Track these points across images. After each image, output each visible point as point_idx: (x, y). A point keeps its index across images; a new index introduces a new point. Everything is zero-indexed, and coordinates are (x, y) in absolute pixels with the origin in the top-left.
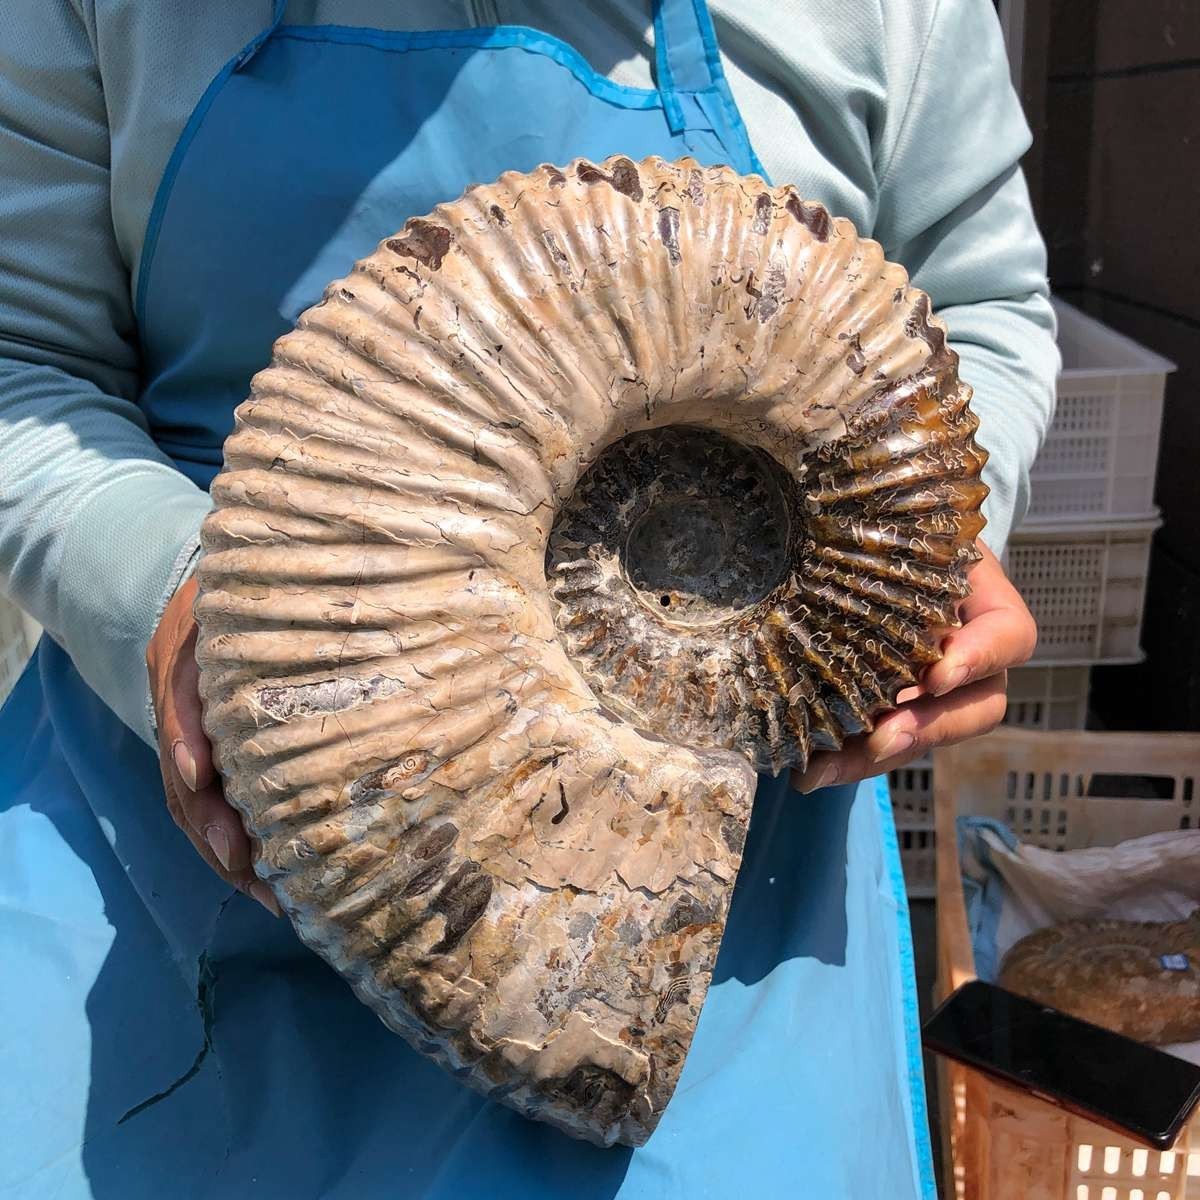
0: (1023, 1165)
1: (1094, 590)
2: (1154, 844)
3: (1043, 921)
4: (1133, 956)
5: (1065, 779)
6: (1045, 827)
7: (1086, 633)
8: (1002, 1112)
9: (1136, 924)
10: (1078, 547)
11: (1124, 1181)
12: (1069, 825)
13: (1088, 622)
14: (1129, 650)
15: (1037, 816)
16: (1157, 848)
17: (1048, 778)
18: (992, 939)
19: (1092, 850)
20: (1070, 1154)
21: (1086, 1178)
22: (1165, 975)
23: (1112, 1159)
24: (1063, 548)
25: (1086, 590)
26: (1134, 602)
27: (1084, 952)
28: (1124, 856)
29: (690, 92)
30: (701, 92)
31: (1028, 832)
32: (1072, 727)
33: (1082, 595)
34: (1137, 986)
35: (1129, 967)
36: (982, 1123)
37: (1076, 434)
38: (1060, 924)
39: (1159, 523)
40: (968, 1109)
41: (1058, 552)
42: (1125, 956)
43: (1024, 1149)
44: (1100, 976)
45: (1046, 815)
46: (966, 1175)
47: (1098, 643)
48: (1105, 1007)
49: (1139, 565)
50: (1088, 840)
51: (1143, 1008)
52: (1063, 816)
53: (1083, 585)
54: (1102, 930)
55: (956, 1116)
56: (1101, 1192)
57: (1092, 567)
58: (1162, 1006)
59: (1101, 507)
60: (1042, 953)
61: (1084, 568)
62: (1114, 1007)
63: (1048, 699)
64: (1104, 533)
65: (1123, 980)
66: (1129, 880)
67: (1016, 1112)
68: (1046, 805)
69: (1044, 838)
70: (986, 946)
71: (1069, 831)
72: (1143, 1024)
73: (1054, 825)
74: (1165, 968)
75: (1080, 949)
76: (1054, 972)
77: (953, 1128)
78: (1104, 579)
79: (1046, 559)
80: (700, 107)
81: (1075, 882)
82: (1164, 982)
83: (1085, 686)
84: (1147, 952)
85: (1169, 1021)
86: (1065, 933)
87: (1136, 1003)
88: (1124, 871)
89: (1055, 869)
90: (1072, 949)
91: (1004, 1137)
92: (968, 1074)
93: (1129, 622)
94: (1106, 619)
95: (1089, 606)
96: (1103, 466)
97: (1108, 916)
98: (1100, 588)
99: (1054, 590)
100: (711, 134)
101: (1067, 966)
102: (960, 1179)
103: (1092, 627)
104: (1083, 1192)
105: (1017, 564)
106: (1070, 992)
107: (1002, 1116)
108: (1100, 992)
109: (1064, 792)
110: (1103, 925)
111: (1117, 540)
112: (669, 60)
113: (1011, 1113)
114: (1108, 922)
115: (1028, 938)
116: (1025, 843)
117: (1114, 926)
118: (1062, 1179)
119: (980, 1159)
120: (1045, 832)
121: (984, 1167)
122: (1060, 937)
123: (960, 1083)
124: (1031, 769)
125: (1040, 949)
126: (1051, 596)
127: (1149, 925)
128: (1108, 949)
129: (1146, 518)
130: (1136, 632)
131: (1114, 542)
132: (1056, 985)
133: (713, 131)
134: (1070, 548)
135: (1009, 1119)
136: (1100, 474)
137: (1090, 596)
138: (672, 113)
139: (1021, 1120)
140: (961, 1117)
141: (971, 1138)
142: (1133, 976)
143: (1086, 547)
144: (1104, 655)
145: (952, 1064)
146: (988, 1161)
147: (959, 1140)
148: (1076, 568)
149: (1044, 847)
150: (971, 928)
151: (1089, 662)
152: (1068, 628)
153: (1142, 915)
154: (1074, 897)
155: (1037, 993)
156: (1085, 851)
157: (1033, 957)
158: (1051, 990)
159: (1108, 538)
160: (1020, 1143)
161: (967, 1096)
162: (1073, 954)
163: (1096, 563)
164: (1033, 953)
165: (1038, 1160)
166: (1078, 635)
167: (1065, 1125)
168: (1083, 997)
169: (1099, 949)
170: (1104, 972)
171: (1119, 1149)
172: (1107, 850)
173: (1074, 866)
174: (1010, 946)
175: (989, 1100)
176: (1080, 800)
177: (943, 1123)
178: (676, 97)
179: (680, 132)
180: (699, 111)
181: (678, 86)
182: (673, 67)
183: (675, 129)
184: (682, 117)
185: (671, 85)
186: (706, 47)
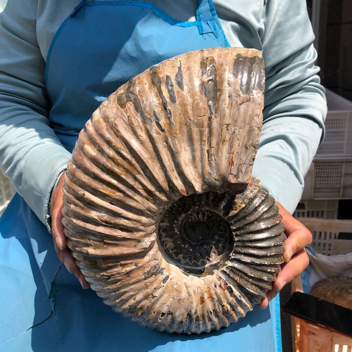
0: (317, 350)
1: (340, 177)
3: (324, 277)
5: (331, 233)
6: (324, 248)
7: (337, 190)
8: (311, 334)
10: (335, 164)
12: (332, 248)
13: (338, 186)
14: (350, 195)
15: (322, 245)
17: (326, 233)
18: (308, 281)
19: (339, 256)
20: (332, 347)
23: (345, 349)
24: (330, 164)
25: (337, 177)
27: (336, 286)
28: (349, 257)
29: (206, 21)
30: (209, 21)
31: (319, 249)
32: (333, 218)
33: (336, 179)
35: (350, 291)
36: (305, 337)
37: (335, 130)
38: (329, 277)
40: (300, 332)
41: (329, 165)
42: (349, 288)
43: (318, 345)
44: (341, 293)
45: (325, 244)
47: (341, 193)
48: (343, 303)
50: (337, 253)
52: (330, 245)
53: (337, 175)
54: (342, 280)
57: (339, 170)
59: (342, 152)
60: (323, 286)
61: (337, 170)
62: (346, 303)
63: (325, 210)
64: (343, 159)
65: (348, 295)
66: (350, 265)
67: (315, 333)
68: (325, 241)
69: (324, 251)
70: (306, 284)
71: (332, 249)
73: (327, 247)
75: (335, 285)
76: (327, 292)
77: (296, 338)
78: (343, 173)
79: (325, 167)
80: (209, 25)
81: (334, 265)
83: (337, 206)
86: (330, 280)
88: (350, 262)
89: (328, 261)
90: (333, 285)
91: (312, 341)
92: (301, 321)
93: (350, 187)
94: (344, 186)
95: (338, 182)
96: (343, 140)
97: (343, 276)
98: (342, 176)
99: (328, 177)
100: (212, 34)
101: (331, 290)
103: (339, 188)
105: (317, 169)
106: (332, 298)
108: (341, 298)
109: (330, 238)
110: (342, 278)
112: (200, 12)
113: (314, 334)
114: (344, 277)
115: (319, 281)
116: (318, 253)
117: (346, 279)
119: (304, 348)
120: (324, 250)
121: (305, 350)
122: (329, 282)
123: (298, 324)
124: (321, 231)
125: (323, 285)
126: (327, 179)
128: (343, 285)
131: (346, 162)
132: (327, 296)
133: (213, 32)
134: (333, 164)
135: (314, 335)
136: (342, 142)
137: (339, 179)
138: (200, 28)
139: (317, 336)
140: (298, 335)
141: (301, 341)
142: (351, 294)
143: (337, 164)
144: (342, 197)
145: (296, 318)
146: (307, 348)
147: (298, 342)
148: (335, 170)
149: (324, 254)
150: (302, 278)
151: (339, 199)
152: (332, 188)
154: (333, 269)
155: (322, 298)
156: (337, 256)
157: (320, 287)
158: (326, 297)
159: (344, 161)
160: (316, 343)
161: (301, 328)
162: (333, 287)
163: (341, 169)
164: (321, 286)
165: (322, 349)
166: (335, 190)
167: (331, 338)
168: (336, 299)
169: (341, 285)
170: (342, 292)
171: (347, 346)
172: (343, 255)
173: (333, 260)
174: (313, 284)
175: (307, 329)
176: (335, 240)
177: (293, 337)
178: (201, 23)
179: (202, 34)
180: (209, 27)
181: (202, 19)
182: (201, 14)
183: (201, 33)
184: (203, 29)
185: (200, 20)
186: (210, 6)
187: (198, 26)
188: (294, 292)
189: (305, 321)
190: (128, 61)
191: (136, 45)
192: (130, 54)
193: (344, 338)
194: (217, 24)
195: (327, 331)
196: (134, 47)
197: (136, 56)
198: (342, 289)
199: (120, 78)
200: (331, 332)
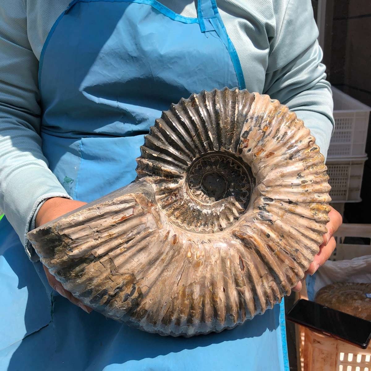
0: (322, 358)
1: (346, 179)
2: (364, 259)
3: (329, 283)
4: (357, 294)
7: (344, 193)
8: (316, 342)
9: (358, 284)
10: (341, 166)
11: (354, 364)
12: (337, 253)
13: (344, 189)
14: (357, 198)
16: (365, 260)
18: (313, 287)
19: (344, 261)
20: (337, 355)
21: (342, 363)
22: (367, 299)
23: (350, 357)
24: (336, 166)
25: (343, 179)
26: (358, 183)
27: (341, 292)
28: (355, 263)
29: (208, 18)
30: (211, 18)
33: (342, 181)
34: (358, 303)
35: (356, 297)
36: (310, 345)
37: (341, 130)
38: (334, 283)
39: (367, 159)
40: (305, 341)
42: (355, 293)
43: (323, 354)
44: (346, 300)
46: (304, 361)
47: (347, 196)
48: (348, 309)
49: (360, 171)
50: (343, 258)
51: (360, 310)
53: (343, 178)
54: (347, 285)
55: (301, 343)
56: (347, 367)
57: (346, 172)
58: (366, 309)
59: (348, 153)
61: (343, 172)
62: (351, 310)
64: (350, 161)
65: (354, 301)
66: (356, 270)
67: (320, 342)
70: (311, 290)
72: (360, 315)
74: (367, 297)
75: (340, 291)
76: (333, 298)
77: (300, 346)
79: (331, 169)
80: (211, 23)
81: (339, 271)
82: (367, 302)
83: (342, 210)
84: (361, 292)
85: (368, 314)
87: (358, 308)
88: (355, 267)
89: (333, 266)
90: (338, 291)
91: (316, 349)
92: (306, 330)
93: (357, 189)
94: (350, 188)
95: (344, 184)
96: (350, 140)
97: (348, 281)
98: (348, 179)
99: (333, 179)
100: (214, 32)
101: (336, 296)
102: (302, 362)
103: (345, 191)
104: (341, 367)
106: (337, 304)
107: (316, 343)
108: (346, 305)
110: (348, 284)
111: (353, 164)
112: (201, 8)
113: (319, 342)
114: (349, 283)
115: (323, 288)
117: (351, 284)
118: (334, 363)
119: (309, 356)
121: (310, 359)
122: (334, 287)
123: (303, 332)
125: (328, 291)
126: (332, 181)
127: (362, 284)
128: (349, 291)
129: (363, 157)
130: (359, 193)
131: (352, 164)
132: (332, 302)
133: (215, 31)
134: (339, 166)
135: (319, 344)
136: (348, 143)
137: (345, 181)
138: (202, 26)
139: (322, 344)
140: (303, 343)
141: (306, 349)
142: (356, 300)
143: (343, 166)
144: (349, 200)
145: (300, 326)
146: (311, 357)
147: (302, 350)
148: (341, 172)
150: (306, 285)
151: (344, 202)
152: (338, 191)
153: (360, 281)
154: (339, 275)
155: (327, 305)
156: (342, 261)
157: (325, 294)
158: (331, 304)
159: (351, 163)
160: (321, 352)
161: (305, 337)
162: (338, 293)
163: (347, 171)
164: (325, 292)
165: (327, 357)
166: (341, 193)
167: (336, 346)
168: (341, 306)
169: (346, 291)
170: (347, 298)
171: (353, 354)
172: (349, 261)
173: (339, 266)
174: (318, 290)
175: (312, 338)
176: (341, 244)
177: (297, 344)
178: (203, 21)
179: (204, 32)
180: (211, 25)
181: (204, 17)
182: (202, 11)
183: (203, 30)
184: (205, 27)
185: (202, 17)
186: (212, 3)
187: (199, 24)
188: (299, 300)
189: (310, 330)
190: (127, 61)
191: (136, 44)
192: (130, 53)
193: (350, 346)
194: (220, 23)
195: (333, 339)
196: (134, 47)
197: (136, 56)
198: (348, 295)
199: (120, 78)
200: (336, 340)
